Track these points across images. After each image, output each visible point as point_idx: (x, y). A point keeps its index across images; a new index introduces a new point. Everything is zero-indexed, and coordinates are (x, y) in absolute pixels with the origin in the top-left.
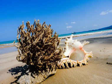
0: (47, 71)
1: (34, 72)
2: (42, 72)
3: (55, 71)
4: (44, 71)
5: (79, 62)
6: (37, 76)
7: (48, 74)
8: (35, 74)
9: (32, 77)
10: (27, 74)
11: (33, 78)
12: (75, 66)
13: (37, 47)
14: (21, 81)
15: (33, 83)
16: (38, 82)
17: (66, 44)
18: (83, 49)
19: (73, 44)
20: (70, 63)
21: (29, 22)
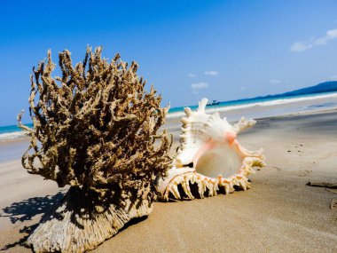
0: (123, 207)
1: (83, 210)
2: (106, 209)
3: (149, 206)
4: (112, 207)
5: (223, 179)
6: (89, 222)
7: (125, 216)
8: (85, 216)
9: (73, 226)
10: (60, 217)
11: (77, 229)
12: (211, 193)
13: (92, 127)
14: (38, 240)
15: (75, 243)
16: (93, 240)
17: (184, 126)
18: (236, 141)
19: (206, 125)
20: (196, 184)
21: (69, 54)
